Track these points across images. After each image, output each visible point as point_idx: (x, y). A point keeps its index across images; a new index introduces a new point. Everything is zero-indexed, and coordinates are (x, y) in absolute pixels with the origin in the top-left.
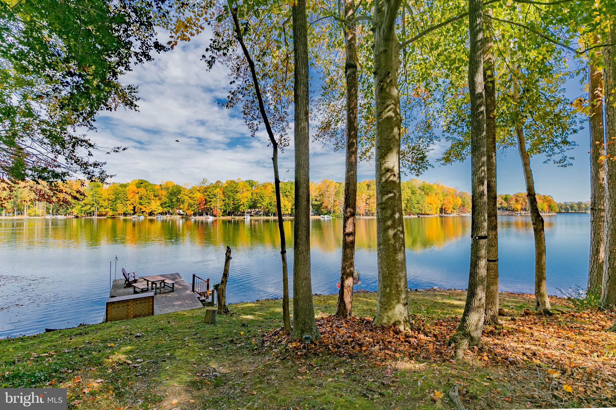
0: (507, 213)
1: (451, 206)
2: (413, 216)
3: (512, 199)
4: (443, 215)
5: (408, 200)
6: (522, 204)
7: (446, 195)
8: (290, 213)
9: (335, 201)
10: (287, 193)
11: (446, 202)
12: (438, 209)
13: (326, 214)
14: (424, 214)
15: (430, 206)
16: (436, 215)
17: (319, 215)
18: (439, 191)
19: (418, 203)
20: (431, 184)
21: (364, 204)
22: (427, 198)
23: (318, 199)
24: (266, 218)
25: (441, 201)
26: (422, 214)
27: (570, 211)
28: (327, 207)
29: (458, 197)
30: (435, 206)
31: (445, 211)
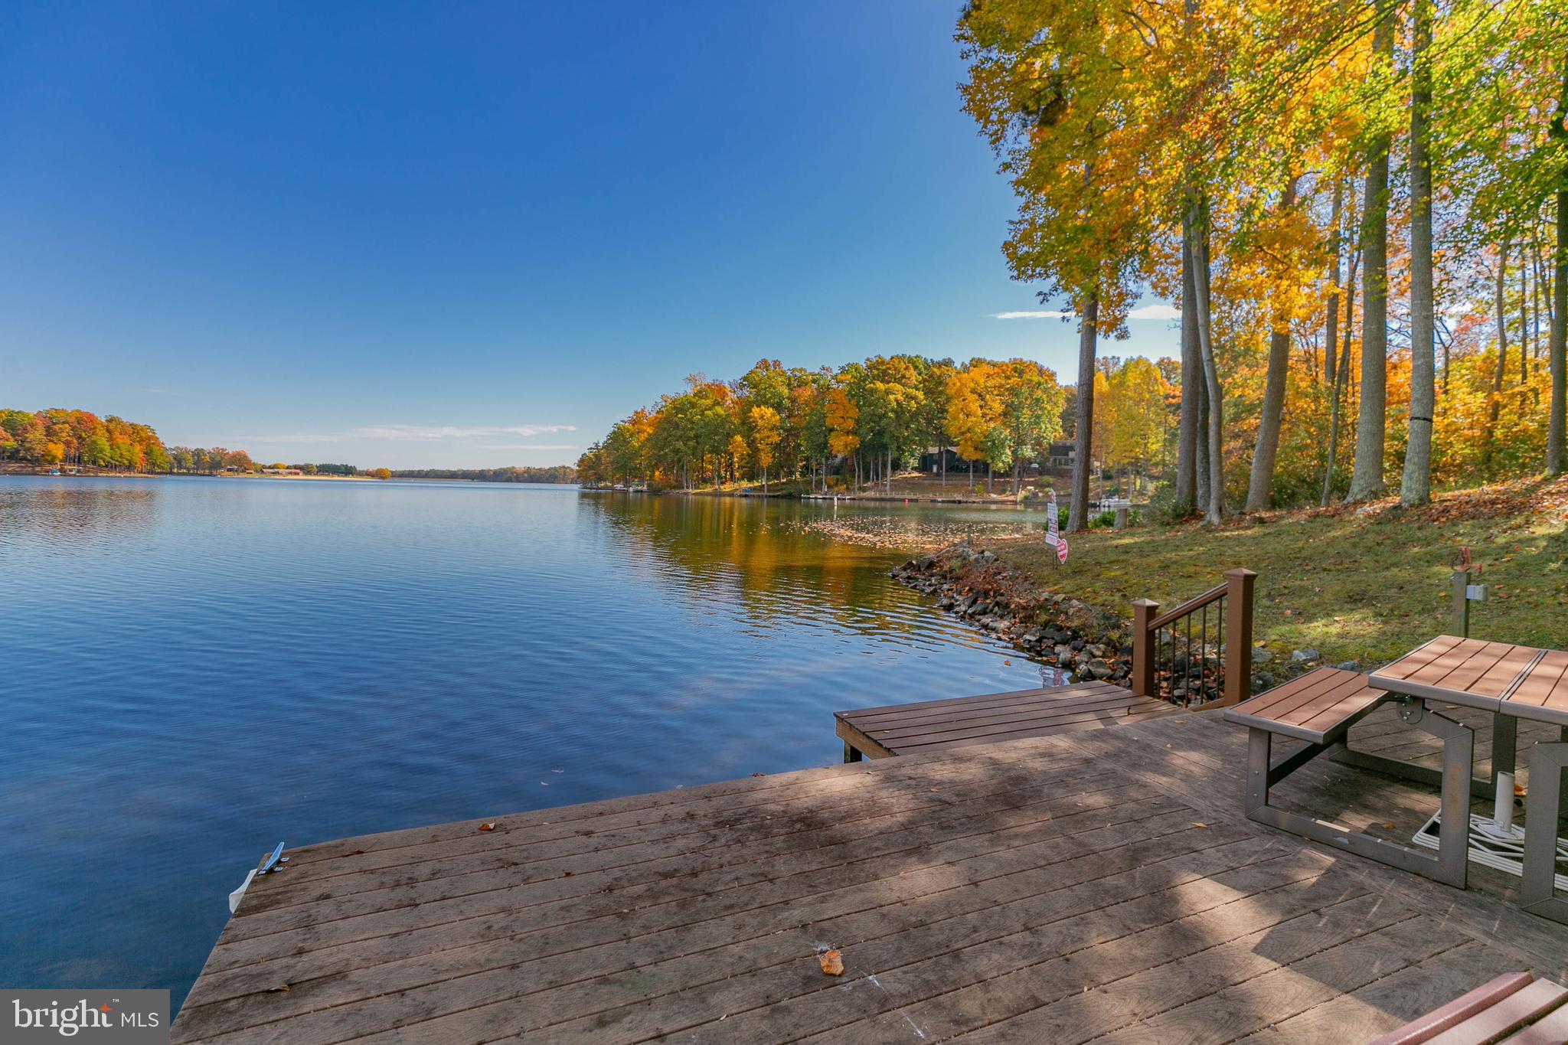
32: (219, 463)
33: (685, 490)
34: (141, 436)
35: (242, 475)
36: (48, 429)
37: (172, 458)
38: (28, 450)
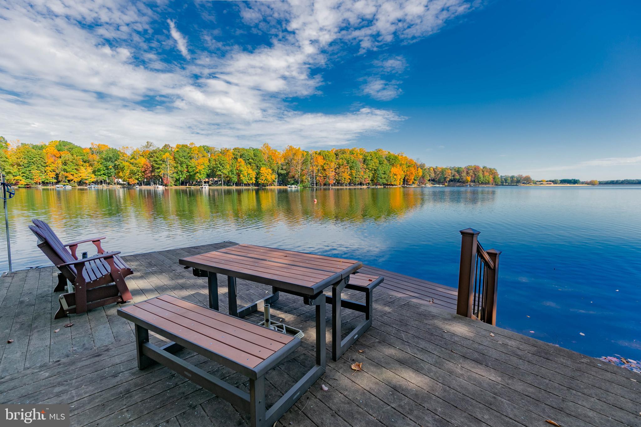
0: (458, 184)
1: (413, 178)
2: (379, 187)
3: (463, 171)
4: (406, 186)
5: (375, 170)
6: (472, 176)
7: (409, 166)
8: (254, 182)
9: (303, 170)
11: (408, 173)
12: (402, 180)
13: (293, 184)
14: (390, 185)
15: (395, 177)
16: (399, 186)
17: (286, 185)
18: (403, 162)
19: (384, 174)
20: (396, 155)
21: (334, 173)
22: (392, 168)
23: (285, 168)
24: (227, 188)
25: (404, 172)
26: (387, 185)
27: (504, 184)
28: (294, 177)
29: (419, 168)
30: (399, 177)
31: (407, 182)
32: (520, 181)
34: (492, 172)
35: (528, 185)
36: (467, 172)
37: (503, 180)
38: (462, 179)
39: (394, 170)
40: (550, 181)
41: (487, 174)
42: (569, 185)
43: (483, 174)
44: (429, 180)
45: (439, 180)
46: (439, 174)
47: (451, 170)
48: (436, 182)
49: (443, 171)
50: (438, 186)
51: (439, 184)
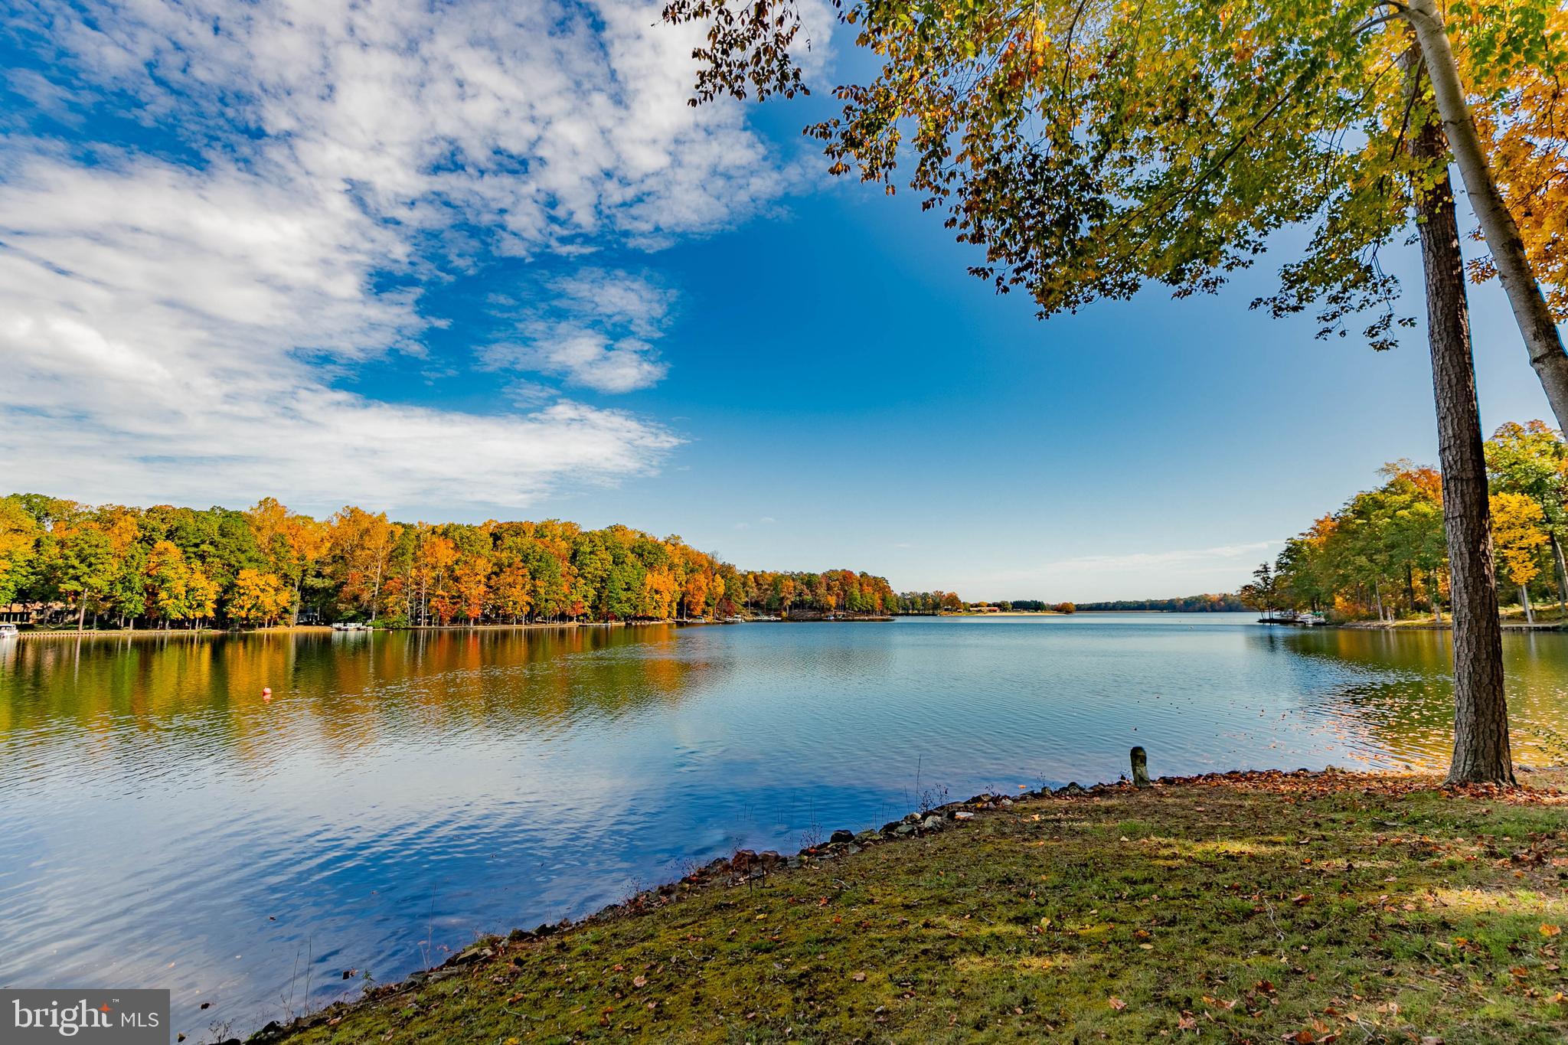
0: (811, 614)
1: (703, 599)
2: (614, 624)
3: (820, 583)
4: (685, 619)
5: (603, 580)
6: (838, 595)
7: (692, 571)
8: (211, 614)
9: (386, 578)
10: (204, 547)
11: (691, 586)
12: (675, 605)
13: (353, 619)
14: (643, 618)
15: (657, 597)
16: (668, 621)
17: (328, 623)
18: (676, 561)
19: (628, 589)
20: (659, 541)
21: (482, 588)
22: (649, 576)
23: (328, 570)
24: (96, 634)
25: (680, 585)
26: (636, 618)
28: (356, 598)
29: (718, 576)
30: (667, 598)
31: (688, 609)
32: (939, 604)
33: (1382, 622)
34: (879, 585)
35: (955, 614)
36: (828, 584)
37: (908, 602)
38: (817, 601)
39: (652, 579)
40: (994, 605)
41: (868, 590)
42: (1026, 613)
43: (861, 590)
44: (746, 605)
45: (768, 604)
46: (767, 590)
47: (793, 580)
48: (761, 607)
49: (777, 581)
50: (766, 618)
51: (768, 615)
